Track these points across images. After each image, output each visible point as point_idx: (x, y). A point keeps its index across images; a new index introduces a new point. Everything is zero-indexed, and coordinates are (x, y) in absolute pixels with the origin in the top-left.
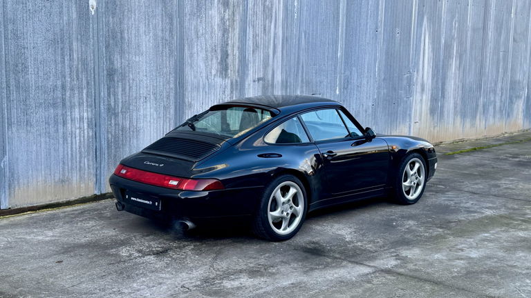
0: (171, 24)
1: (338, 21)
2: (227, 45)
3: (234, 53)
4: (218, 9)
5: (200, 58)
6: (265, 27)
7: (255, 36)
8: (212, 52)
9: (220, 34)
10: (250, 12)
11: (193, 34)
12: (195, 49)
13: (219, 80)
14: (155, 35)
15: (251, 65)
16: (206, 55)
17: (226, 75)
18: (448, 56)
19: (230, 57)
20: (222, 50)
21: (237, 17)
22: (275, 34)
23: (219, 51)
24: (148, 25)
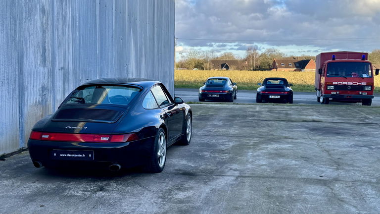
0: (15, 25)
1: (96, 28)
2: (45, 42)
3: (49, 48)
4: (40, 15)
5: (31, 52)
6: (63, 30)
7: (59, 36)
8: (37, 47)
9: (41, 34)
10: (55, 19)
11: (27, 33)
12: (29, 45)
13: (41, 69)
14: (7, 33)
15: (57, 58)
16: (34, 49)
17: (45, 65)
18: (141, 56)
19: (47, 51)
20: (42, 46)
21: (50, 22)
22: (68, 36)
23: (41, 47)
24: (3, 25)
